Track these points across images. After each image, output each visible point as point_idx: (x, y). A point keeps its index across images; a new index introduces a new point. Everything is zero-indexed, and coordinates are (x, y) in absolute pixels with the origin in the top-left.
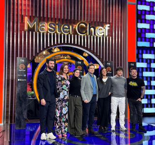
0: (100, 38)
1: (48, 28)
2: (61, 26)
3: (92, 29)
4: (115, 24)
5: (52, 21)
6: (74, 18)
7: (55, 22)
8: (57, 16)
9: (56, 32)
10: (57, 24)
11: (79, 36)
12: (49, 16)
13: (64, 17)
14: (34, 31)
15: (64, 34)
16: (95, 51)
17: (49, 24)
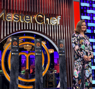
0: (54, 26)
1: (13, 18)
2: (24, 17)
3: (48, 19)
4: (65, 16)
5: (16, 12)
6: (34, 11)
7: (19, 13)
8: (21, 9)
9: (20, 21)
10: (20, 15)
11: (38, 24)
12: (14, 9)
13: (26, 10)
14: (3, 20)
15: (26, 22)
16: (51, 36)
17: (14, 14)
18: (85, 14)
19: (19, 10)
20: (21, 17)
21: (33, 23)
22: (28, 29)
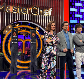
0: (46, 17)
1: (12, 10)
2: (21, 9)
3: (41, 11)
4: (56, 8)
5: (15, 5)
6: (30, 3)
7: (17, 6)
9: (18, 13)
10: (18, 7)
11: (33, 15)
12: (13, 2)
13: (23, 3)
14: (3, 11)
15: (23, 14)
16: (43, 26)
17: (13, 7)
18: (73, 7)
19: (18, 3)
20: (19, 9)
21: (29, 15)
22: (24, 19)
